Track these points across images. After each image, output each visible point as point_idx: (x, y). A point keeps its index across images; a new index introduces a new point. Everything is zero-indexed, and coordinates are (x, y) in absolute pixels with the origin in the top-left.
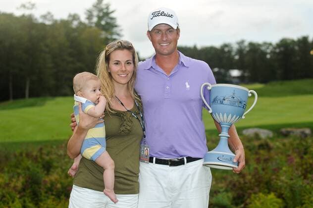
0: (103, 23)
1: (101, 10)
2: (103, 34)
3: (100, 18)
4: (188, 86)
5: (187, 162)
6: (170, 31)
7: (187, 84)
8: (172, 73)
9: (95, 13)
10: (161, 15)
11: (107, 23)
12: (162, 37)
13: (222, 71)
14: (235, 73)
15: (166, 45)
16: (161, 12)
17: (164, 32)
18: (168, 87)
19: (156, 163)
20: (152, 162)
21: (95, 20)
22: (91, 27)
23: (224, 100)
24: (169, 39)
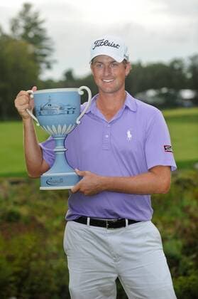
0: (31, 35)
1: (28, 20)
2: (31, 49)
3: (27, 29)
4: (129, 136)
5: (129, 224)
6: (114, 65)
7: (129, 133)
8: (114, 118)
9: (22, 23)
10: (104, 44)
11: (36, 36)
13: (172, 92)
14: (187, 94)
15: (109, 81)
16: (104, 41)
17: (106, 65)
18: (107, 136)
19: (91, 224)
20: (86, 224)
21: (21, 31)
22: (15, 40)
23: (41, 110)
24: (113, 75)
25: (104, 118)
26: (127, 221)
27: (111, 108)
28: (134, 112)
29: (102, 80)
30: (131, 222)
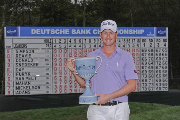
4: (118, 65)
6: (112, 33)
7: (117, 63)
8: (110, 57)
10: (108, 24)
12: (107, 36)
15: (109, 40)
16: (108, 22)
17: (108, 33)
23: (80, 67)
24: (111, 38)
25: (106, 56)
26: (118, 102)
27: (108, 52)
28: (120, 54)
29: (106, 40)
30: (119, 102)
